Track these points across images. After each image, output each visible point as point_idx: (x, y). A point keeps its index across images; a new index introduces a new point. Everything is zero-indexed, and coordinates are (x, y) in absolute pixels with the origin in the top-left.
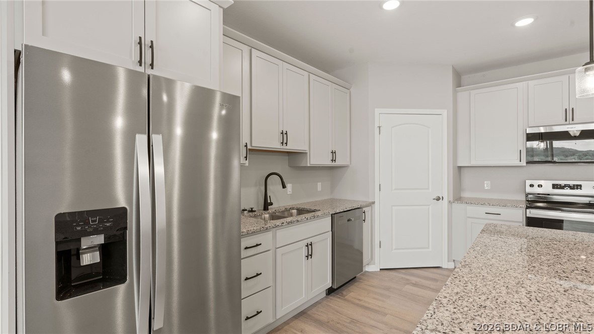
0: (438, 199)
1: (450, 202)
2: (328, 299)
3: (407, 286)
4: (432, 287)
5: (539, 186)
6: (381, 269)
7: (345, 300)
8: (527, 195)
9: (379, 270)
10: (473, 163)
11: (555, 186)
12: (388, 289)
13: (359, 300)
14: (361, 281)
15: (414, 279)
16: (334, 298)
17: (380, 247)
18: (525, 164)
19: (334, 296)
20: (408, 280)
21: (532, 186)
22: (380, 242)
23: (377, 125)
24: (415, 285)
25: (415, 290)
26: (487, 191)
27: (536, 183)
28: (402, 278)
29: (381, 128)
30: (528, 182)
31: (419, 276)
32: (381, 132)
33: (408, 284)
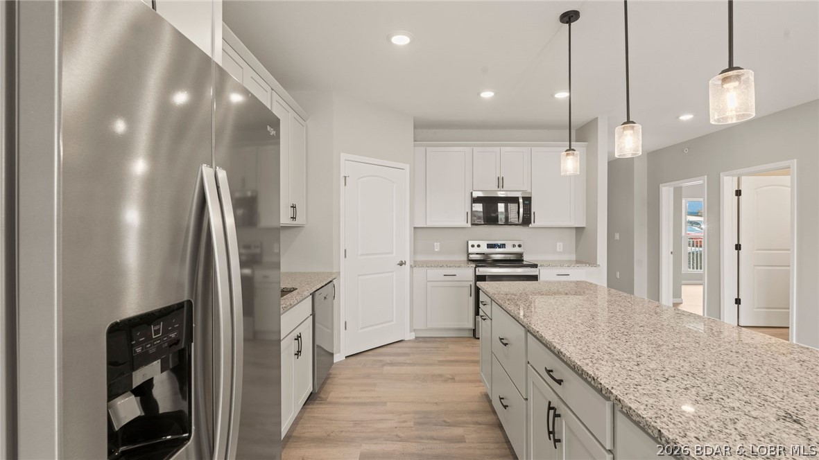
0: (401, 264)
1: (411, 266)
2: (308, 410)
3: (385, 368)
4: (408, 361)
5: (479, 246)
6: (346, 357)
7: (330, 403)
8: (469, 254)
9: (344, 358)
10: (429, 224)
11: (490, 246)
12: (368, 376)
13: (345, 398)
14: (331, 376)
15: (387, 359)
16: (315, 406)
17: (346, 329)
18: (470, 226)
19: (313, 404)
20: (381, 361)
21: (473, 246)
22: (346, 323)
23: (342, 175)
24: (392, 364)
25: (394, 369)
26: (437, 253)
27: (475, 243)
28: (375, 361)
29: (347, 178)
30: (470, 243)
31: (389, 355)
32: (347, 183)
33: (385, 365)
